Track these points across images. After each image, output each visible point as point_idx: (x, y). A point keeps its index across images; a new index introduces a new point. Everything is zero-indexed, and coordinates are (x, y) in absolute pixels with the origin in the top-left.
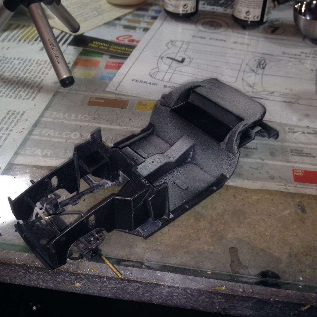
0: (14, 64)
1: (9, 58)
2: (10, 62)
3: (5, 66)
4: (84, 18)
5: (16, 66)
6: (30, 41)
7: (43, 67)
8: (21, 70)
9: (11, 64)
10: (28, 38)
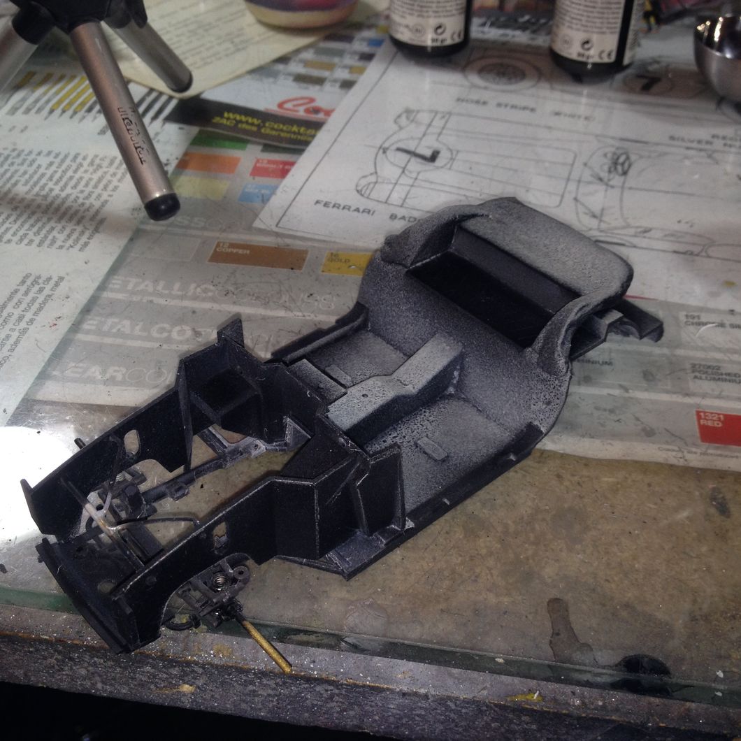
0: (39, 167)
1: (26, 152)
2: (28, 162)
3: (16, 171)
4: (203, 59)
5: (42, 170)
6: (75, 113)
7: (105, 173)
8: (55, 179)
9: (31, 165)
10: (71, 104)
